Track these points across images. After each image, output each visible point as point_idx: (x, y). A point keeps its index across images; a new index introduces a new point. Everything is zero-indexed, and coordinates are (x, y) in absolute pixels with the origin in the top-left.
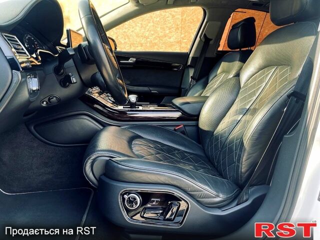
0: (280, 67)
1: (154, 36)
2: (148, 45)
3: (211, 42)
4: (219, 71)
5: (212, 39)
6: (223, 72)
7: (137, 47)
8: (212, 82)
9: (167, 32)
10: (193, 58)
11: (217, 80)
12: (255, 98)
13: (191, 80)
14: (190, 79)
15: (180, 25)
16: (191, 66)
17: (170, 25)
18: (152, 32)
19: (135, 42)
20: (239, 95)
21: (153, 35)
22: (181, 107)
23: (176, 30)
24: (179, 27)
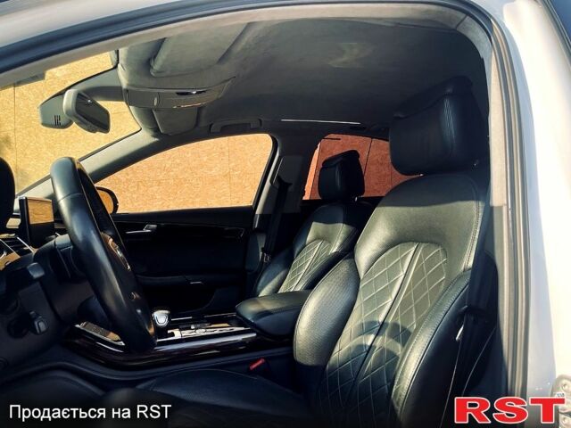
0: (423, 245)
1: (181, 168)
2: (171, 181)
3: (291, 189)
4: (310, 237)
5: (291, 184)
6: (317, 238)
7: (152, 186)
8: (299, 258)
9: (205, 159)
10: (261, 215)
11: (309, 255)
12: (390, 301)
13: (263, 255)
14: (261, 253)
15: (227, 148)
16: (259, 230)
17: (209, 148)
18: (178, 161)
19: (147, 179)
20: (361, 294)
21: (178, 164)
22: (256, 322)
23: (219, 156)
24: (224, 150)
